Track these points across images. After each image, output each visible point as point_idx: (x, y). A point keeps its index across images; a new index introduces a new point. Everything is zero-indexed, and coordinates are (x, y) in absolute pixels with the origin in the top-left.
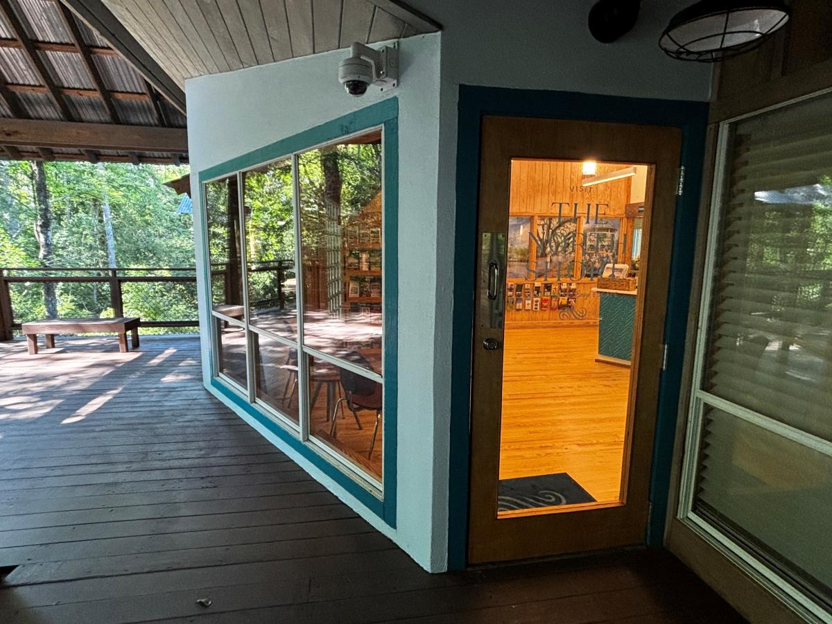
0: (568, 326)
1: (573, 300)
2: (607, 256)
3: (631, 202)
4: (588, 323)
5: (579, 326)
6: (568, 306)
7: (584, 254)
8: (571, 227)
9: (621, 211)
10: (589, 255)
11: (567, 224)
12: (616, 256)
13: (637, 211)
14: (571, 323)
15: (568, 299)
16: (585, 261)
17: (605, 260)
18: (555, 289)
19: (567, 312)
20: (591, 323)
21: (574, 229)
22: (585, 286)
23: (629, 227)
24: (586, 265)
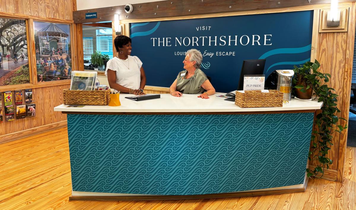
0: (30, 135)
1: (32, 107)
2: (62, 59)
3: (78, 10)
4: (52, 126)
5: (41, 132)
6: (27, 114)
7: (38, 58)
8: (19, 29)
9: (69, 17)
10: (44, 58)
11: (15, 26)
12: (70, 60)
13: (85, 18)
14: (33, 130)
15: (27, 107)
16: (40, 65)
17: (60, 63)
18: (9, 97)
19: (26, 122)
20: (54, 126)
21: (24, 31)
22: (44, 89)
23: (78, 33)
24: (42, 68)
